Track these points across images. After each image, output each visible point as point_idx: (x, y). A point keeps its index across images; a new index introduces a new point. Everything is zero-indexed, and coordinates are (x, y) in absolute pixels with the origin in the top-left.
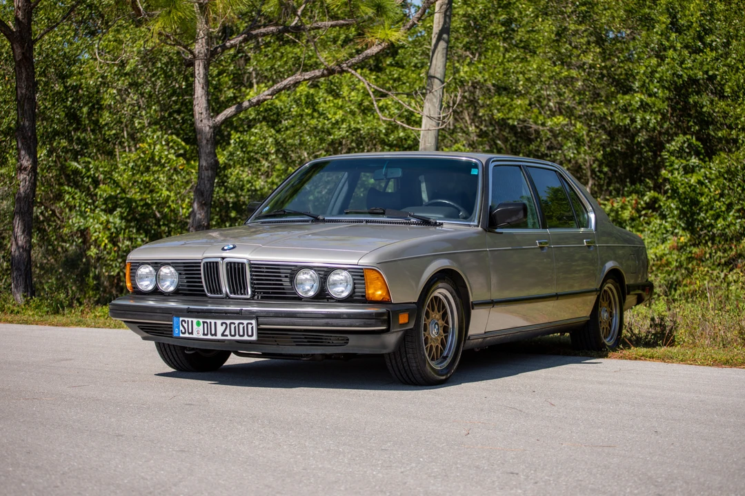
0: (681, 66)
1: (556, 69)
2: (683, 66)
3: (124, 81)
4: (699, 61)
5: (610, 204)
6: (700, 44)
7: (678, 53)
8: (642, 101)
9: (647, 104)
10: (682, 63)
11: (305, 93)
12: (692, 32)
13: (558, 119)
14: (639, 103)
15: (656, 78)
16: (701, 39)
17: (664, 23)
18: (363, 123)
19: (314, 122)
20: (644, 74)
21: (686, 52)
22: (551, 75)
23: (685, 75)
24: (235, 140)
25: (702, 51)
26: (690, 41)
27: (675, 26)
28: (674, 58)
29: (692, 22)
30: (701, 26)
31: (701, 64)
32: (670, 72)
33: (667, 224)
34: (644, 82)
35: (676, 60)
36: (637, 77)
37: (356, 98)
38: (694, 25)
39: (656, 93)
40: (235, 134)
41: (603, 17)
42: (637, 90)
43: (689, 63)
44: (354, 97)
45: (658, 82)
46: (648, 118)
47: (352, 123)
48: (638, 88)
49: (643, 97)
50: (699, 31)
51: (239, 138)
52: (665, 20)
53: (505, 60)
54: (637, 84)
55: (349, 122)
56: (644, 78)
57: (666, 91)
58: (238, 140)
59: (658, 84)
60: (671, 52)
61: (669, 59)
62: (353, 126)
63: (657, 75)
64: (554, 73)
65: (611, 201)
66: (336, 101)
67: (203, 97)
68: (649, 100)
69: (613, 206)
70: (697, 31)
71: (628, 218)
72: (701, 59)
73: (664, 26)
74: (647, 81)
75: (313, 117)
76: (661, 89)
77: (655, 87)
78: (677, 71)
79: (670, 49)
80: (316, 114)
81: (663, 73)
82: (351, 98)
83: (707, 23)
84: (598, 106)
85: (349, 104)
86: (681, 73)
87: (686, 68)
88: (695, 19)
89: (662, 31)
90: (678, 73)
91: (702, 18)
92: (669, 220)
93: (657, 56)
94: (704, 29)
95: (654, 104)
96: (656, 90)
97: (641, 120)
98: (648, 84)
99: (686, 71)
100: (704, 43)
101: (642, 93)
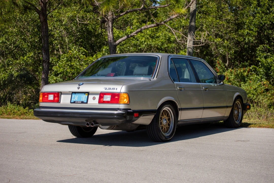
0: (261, 19)
1: (218, 21)
2: (263, 19)
3: (62, 27)
4: (268, 17)
5: (239, 71)
6: (268, 11)
7: (260, 15)
8: (248, 32)
9: (249, 33)
10: (262, 18)
11: (130, 31)
12: (265, 7)
13: (219, 39)
14: (247, 33)
15: (253, 24)
16: (268, 9)
17: (255, 4)
18: (152, 42)
19: (134, 42)
20: (248, 22)
21: (263, 14)
22: (216, 23)
23: (263, 23)
24: (105, 49)
25: (269, 14)
26: (265, 10)
27: (259, 5)
28: (259, 17)
29: (265, 3)
30: (269, 5)
31: (269, 18)
32: (258, 22)
33: (259, 77)
34: (248, 25)
35: (260, 17)
36: (246, 24)
37: (149, 33)
38: (266, 4)
39: (252, 29)
40: (105, 47)
41: (234, 2)
42: (246, 28)
43: (264, 19)
44: (148, 32)
45: (253, 25)
46: (250, 38)
47: (148, 42)
48: (246, 27)
49: (248, 31)
50: (268, 7)
51: (106, 48)
52: (255, 3)
53: (198, 18)
54: (246, 26)
55: (147, 42)
56: (248, 24)
57: (256, 29)
58: (106, 49)
59: (253, 26)
60: (258, 15)
61: (257, 17)
62: (149, 43)
63: (253, 23)
64: (217, 23)
65: (240, 69)
66: (141, 34)
67: (111, 35)
68: (250, 32)
69: (240, 71)
70: (267, 7)
71: (246, 75)
72: (269, 17)
73: (255, 5)
74: (249, 25)
75: (133, 40)
76: (254, 28)
77: (252, 27)
78: (261, 21)
79: (257, 13)
80: (134, 39)
81: (255, 22)
82: (147, 33)
83: (270, 4)
84: (232, 34)
85: (147, 35)
86: (262, 22)
87: (263, 20)
88: (266, 2)
89: (254, 7)
90: (261, 22)
91: (269, 2)
92: (260, 76)
93: (253, 16)
94: (269, 6)
95: (252, 33)
96: (252, 28)
97: (248, 39)
98: (250, 26)
99: (263, 21)
100: (269, 11)
101: (247, 29)
